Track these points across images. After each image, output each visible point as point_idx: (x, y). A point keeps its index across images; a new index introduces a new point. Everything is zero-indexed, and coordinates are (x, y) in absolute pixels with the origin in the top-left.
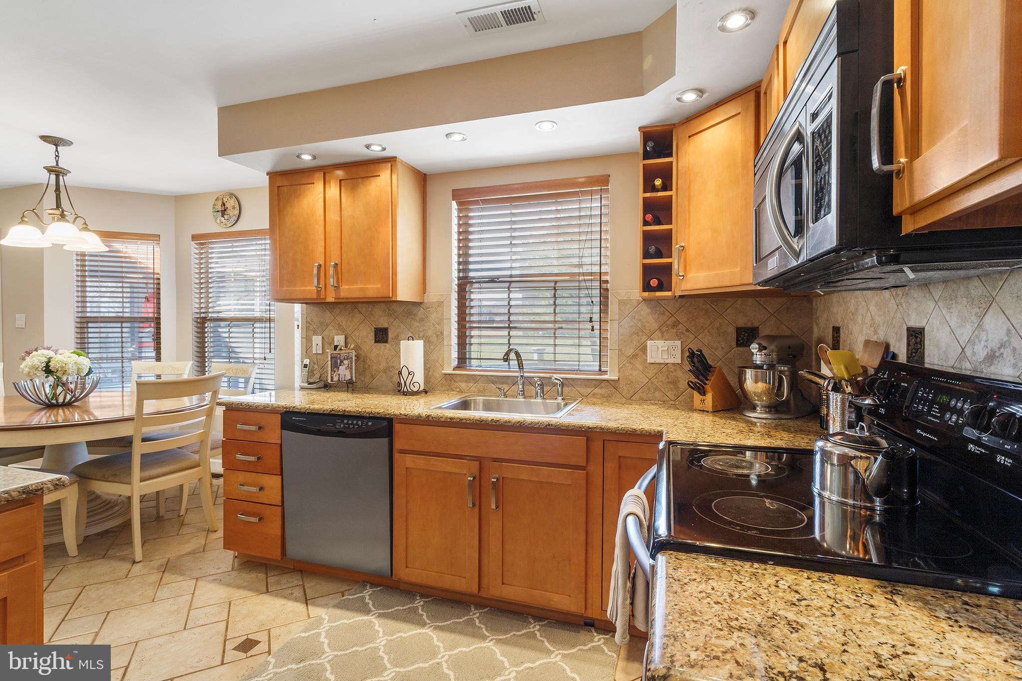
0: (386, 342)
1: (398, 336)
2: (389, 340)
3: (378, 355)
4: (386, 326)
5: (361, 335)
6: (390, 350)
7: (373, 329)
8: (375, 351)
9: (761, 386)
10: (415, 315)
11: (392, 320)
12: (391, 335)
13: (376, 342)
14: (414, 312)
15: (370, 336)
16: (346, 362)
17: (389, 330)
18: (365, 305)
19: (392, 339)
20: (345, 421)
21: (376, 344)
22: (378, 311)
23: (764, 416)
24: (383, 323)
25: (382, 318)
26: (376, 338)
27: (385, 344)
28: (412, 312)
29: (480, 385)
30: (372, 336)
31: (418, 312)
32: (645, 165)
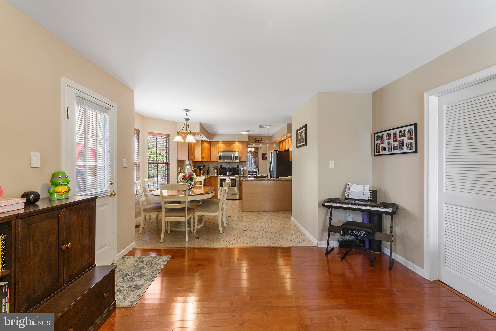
32: (201, 145)
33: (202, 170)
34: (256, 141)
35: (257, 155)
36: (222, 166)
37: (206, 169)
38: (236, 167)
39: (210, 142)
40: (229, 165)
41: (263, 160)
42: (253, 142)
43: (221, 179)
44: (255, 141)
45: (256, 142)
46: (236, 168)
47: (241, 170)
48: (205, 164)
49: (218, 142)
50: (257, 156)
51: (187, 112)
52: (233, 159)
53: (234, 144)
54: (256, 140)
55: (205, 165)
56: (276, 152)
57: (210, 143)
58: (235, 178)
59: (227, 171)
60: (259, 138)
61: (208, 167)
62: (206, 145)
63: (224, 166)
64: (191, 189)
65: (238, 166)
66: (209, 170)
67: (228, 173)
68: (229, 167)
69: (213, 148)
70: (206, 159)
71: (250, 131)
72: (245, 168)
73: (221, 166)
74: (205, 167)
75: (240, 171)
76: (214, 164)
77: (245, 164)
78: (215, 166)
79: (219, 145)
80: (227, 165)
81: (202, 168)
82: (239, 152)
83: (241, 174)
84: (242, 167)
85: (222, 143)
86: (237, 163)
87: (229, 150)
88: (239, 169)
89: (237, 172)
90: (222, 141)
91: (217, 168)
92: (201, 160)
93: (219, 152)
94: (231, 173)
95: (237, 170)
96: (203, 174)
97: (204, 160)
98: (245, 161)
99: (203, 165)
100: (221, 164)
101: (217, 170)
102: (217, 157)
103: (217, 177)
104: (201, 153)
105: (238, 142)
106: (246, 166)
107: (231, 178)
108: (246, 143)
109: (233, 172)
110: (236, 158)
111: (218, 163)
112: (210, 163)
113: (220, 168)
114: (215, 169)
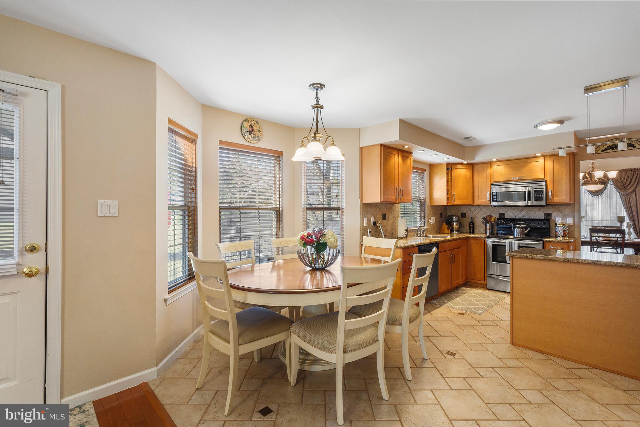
1: (389, 216)
3: (383, 225)
4: (385, 213)
5: (379, 217)
6: (386, 223)
7: (382, 214)
8: (383, 223)
9: (457, 226)
10: (393, 209)
11: (387, 210)
12: (387, 216)
13: (383, 219)
17: (387, 214)
18: (380, 204)
19: (387, 218)
22: (383, 207)
23: (456, 233)
25: (384, 210)
30: (382, 217)
32: (447, 172)
33: (455, 222)
36: (504, 214)
37: (467, 221)
38: (543, 218)
39: (468, 164)
40: (524, 213)
42: (599, 152)
43: (493, 245)
46: (540, 220)
47: (556, 224)
48: (465, 210)
49: (490, 164)
50: (635, 191)
51: (317, 90)
52: (529, 200)
53: (534, 164)
55: (465, 214)
57: (471, 166)
58: (532, 244)
59: (514, 228)
61: (472, 218)
62: (461, 172)
63: (510, 214)
64: (325, 267)
65: (548, 216)
66: (473, 224)
67: (517, 232)
68: (523, 216)
69: (480, 176)
70: (460, 200)
71: (569, 119)
72: (569, 221)
73: (502, 215)
74: (465, 217)
75: (554, 227)
76: (486, 212)
77: (571, 210)
78: (485, 215)
79: (492, 168)
80: (517, 214)
81: (457, 219)
82: (546, 181)
83: (557, 235)
84: (560, 217)
85: (499, 163)
86: (545, 207)
87: (518, 178)
88: (550, 222)
89: (544, 228)
90: (500, 159)
91: (490, 220)
92: (447, 202)
93: (492, 185)
94: (526, 232)
95: (544, 224)
96: (459, 231)
97: (457, 202)
98: (569, 203)
99: (461, 213)
100: (502, 211)
101: (492, 224)
102: (488, 196)
103: (483, 239)
104: (447, 188)
105: (544, 158)
106: (572, 215)
107: (519, 244)
108: (571, 157)
109: (530, 229)
110: (537, 196)
111: (493, 209)
112: (473, 208)
113: (498, 219)
114: (486, 220)
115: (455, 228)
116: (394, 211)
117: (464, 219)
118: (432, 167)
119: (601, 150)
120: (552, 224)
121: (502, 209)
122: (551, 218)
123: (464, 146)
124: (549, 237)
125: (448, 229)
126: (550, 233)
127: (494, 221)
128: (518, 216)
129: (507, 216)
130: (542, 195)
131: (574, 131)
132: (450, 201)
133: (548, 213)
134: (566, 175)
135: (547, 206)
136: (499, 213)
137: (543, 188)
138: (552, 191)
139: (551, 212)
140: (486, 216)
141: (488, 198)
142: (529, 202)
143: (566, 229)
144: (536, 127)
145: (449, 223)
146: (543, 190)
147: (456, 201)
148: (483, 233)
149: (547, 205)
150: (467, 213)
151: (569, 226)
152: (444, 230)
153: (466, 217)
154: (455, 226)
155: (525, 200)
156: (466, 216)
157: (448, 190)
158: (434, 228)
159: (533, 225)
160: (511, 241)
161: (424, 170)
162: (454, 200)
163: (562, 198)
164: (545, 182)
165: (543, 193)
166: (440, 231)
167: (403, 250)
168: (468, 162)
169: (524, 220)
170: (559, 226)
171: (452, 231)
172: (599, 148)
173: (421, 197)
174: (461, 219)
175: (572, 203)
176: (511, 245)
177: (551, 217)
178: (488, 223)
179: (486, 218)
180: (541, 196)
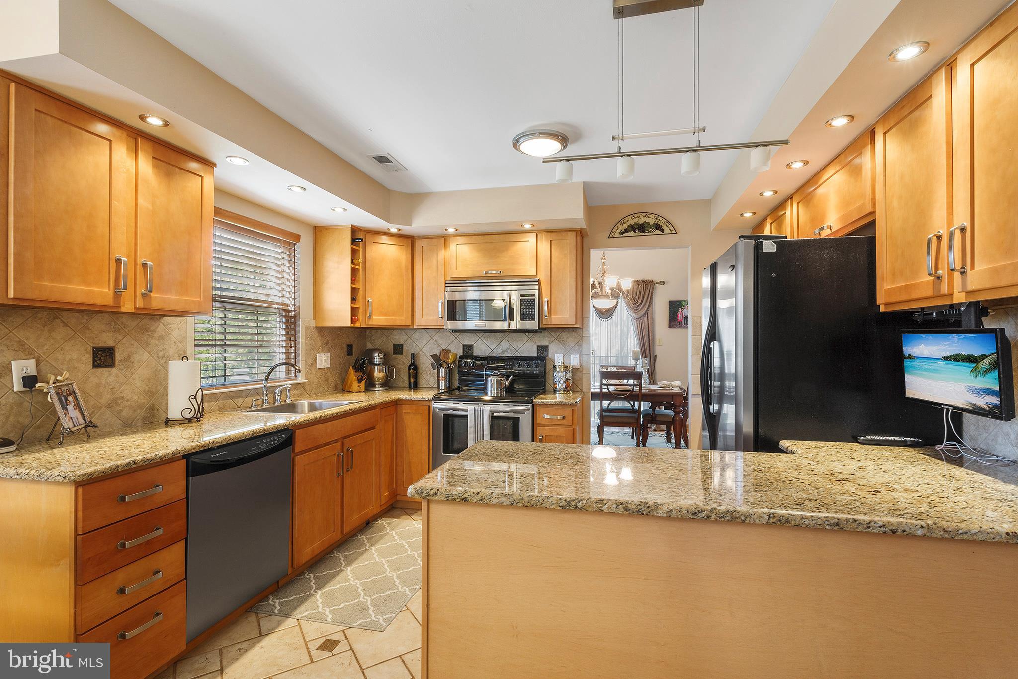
0: (112, 365)
1: (129, 357)
2: (117, 363)
3: (98, 385)
4: (110, 344)
5: (68, 357)
6: (117, 376)
7: (90, 350)
8: (94, 380)
9: (382, 375)
10: (154, 331)
11: (120, 337)
12: (118, 356)
13: (94, 366)
14: (152, 328)
15: (83, 359)
16: (70, 398)
17: (116, 350)
18: (77, 314)
19: (121, 361)
20: (265, 441)
21: (95, 370)
22: (97, 324)
23: (380, 389)
24: (107, 340)
25: (105, 335)
26: (94, 361)
27: (110, 369)
28: (149, 328)
29: (220, 403)
30: (88, 359)
31: (157, 328)
32: (352, 248)
33: (379, 364)
34: (632, 228)
35: (650, 309)
36: (470, 347)
37: (403, 361)
38: (535, 355)
39: (401, 235)
40: (504, 345)
41: (669, 327)
42: (617, 235)
43: (445, 415)
44: (626, 231)
45: (632, 233)
46: (531, 359)
47: (554, 367)
48: (400, 338)
49: (444, 239)
50: (647, 313)
52: (512, 318)
53: (520, 245)
54: (632, 222)
55: (402, 346)
56: (758, 247)
57: (409, 240)
58: (515, 411)
59: (488, 375)
60: (646, 214)
61: (413, 355)
62: (388, 252)
63: (483, 347)
65: (543, 349)
66: (416, 368)
67: (492, 383)
68: (504, 352)
69: (426, 265)
70: (385, 315)
72: (574, 361)
73: (468, 349)
74: (402, 354)
75: (551, 373)
76: (439, 342)
77: (577, 340)
78: (439, 348)
79: (448, 249)
80: (493, 347)
81: (382, 358)
82: (539, 281)
83: (556, 388)
84: (561, 353)
85: (461, 240)
86: (538, 334)
87: (494, 272)
88: (546, 362)
89: (537, 376)
90: (462, 230)
91: (445, 359)
92: (352, 319)
93: (448, 284)
94: (506, 384)
95: (536, 367)
96: (387, 384)
97: (378, 320)
98: (575, 326)
99: (394, 345)
100: (467, 340)
101: (448, 367)
102: (440, 309)
103: (426, 402)
104: (354, 286)
105: (537, 234)
106: (579, 349)
107: (492, 412)
108: (578, 238)
109: (514, 376)
110: (525, 310)
111: (452, 337)
112: (416, 335)
113: (461, 357)
114: (438, 361)
115: (379, 379)
116: (161, 337)
117: (399, 357)
118: (319, 231)
119: (619, 231)
120: (549, 367)
121: (468, 338)
122: (547, 356)
123: (389, 190)
124: (544, 392)
125: (360, 381)
126: (545, 386)
127: (454, 362)
128: (494, 351)
129: (477, 352)
130: (532, 309)
131: (584, 183)
132: (361, 316)
133: (543, 344)
134: (570, 272)
135: (541, 332)
136: (463, 345)
137: (534, 295)
138: (549, 302)
139: (547, 344)
140: (439, 351)
141: (440, 313)
142: (512, 322)
143: (569, 375)
144: (516, 143)
145: (363, 368)
146: (534, 300)
147: (374, 317)
148: (434, 386)
149: (541, 330)
150: (404, 346)
151: (575, 371)
152: (351, 384)
153: (404, 353)
154: (378, 374)
155: (505, 320)
156: (404, 350)
157: (354, 291)
158: (327, 380)
159: (517, 370)
160: (477, 407)
161: (298, 238)
162: (370, 316)
163: (564, 316)
164: (537, 283)
165: (534, 304)
166: (343, 388)
167: (80, 490)
168: (399, 230)
169: (505, 359)
170: (559, 372)
171: (370, 386)
172: (616, 228)
173: (287, 305)
174: (395, 359)
175: (578, 326)
176: (478, 415)
177: (548, 353)
178: (441, 366)
179: (438, 355)
180: (532, 311)
